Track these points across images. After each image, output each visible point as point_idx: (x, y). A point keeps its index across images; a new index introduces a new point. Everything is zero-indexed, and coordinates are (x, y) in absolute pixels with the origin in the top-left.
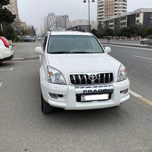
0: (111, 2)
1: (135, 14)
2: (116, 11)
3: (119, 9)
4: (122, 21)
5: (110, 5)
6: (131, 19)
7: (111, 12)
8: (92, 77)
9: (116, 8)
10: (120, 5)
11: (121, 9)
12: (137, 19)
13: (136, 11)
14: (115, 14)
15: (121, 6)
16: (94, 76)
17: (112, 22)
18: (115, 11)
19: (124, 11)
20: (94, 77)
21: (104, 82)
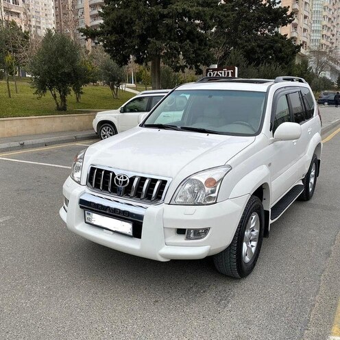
8: (120, 179)
16: (125, 178)
20: (123, 180)
21: (142, 197)
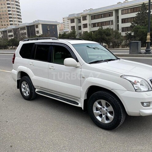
0: (4, 12)
1: (34, 25)
2: (12, 21)
3: (14, 20)
4: (22, 32)
5: (3, 14)
6: (30, 29)
7: (6, 21)
9: (10, 18)
10: (14, 15)
11: (16, 20)
12: (36, 30)
13: (34, 22)
14: (11, 24)
15: (16, 16)
17: (11, 32)
18: (10, 21)
19: (19, 22)
